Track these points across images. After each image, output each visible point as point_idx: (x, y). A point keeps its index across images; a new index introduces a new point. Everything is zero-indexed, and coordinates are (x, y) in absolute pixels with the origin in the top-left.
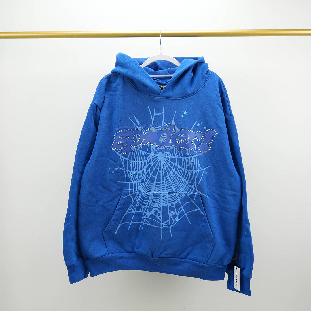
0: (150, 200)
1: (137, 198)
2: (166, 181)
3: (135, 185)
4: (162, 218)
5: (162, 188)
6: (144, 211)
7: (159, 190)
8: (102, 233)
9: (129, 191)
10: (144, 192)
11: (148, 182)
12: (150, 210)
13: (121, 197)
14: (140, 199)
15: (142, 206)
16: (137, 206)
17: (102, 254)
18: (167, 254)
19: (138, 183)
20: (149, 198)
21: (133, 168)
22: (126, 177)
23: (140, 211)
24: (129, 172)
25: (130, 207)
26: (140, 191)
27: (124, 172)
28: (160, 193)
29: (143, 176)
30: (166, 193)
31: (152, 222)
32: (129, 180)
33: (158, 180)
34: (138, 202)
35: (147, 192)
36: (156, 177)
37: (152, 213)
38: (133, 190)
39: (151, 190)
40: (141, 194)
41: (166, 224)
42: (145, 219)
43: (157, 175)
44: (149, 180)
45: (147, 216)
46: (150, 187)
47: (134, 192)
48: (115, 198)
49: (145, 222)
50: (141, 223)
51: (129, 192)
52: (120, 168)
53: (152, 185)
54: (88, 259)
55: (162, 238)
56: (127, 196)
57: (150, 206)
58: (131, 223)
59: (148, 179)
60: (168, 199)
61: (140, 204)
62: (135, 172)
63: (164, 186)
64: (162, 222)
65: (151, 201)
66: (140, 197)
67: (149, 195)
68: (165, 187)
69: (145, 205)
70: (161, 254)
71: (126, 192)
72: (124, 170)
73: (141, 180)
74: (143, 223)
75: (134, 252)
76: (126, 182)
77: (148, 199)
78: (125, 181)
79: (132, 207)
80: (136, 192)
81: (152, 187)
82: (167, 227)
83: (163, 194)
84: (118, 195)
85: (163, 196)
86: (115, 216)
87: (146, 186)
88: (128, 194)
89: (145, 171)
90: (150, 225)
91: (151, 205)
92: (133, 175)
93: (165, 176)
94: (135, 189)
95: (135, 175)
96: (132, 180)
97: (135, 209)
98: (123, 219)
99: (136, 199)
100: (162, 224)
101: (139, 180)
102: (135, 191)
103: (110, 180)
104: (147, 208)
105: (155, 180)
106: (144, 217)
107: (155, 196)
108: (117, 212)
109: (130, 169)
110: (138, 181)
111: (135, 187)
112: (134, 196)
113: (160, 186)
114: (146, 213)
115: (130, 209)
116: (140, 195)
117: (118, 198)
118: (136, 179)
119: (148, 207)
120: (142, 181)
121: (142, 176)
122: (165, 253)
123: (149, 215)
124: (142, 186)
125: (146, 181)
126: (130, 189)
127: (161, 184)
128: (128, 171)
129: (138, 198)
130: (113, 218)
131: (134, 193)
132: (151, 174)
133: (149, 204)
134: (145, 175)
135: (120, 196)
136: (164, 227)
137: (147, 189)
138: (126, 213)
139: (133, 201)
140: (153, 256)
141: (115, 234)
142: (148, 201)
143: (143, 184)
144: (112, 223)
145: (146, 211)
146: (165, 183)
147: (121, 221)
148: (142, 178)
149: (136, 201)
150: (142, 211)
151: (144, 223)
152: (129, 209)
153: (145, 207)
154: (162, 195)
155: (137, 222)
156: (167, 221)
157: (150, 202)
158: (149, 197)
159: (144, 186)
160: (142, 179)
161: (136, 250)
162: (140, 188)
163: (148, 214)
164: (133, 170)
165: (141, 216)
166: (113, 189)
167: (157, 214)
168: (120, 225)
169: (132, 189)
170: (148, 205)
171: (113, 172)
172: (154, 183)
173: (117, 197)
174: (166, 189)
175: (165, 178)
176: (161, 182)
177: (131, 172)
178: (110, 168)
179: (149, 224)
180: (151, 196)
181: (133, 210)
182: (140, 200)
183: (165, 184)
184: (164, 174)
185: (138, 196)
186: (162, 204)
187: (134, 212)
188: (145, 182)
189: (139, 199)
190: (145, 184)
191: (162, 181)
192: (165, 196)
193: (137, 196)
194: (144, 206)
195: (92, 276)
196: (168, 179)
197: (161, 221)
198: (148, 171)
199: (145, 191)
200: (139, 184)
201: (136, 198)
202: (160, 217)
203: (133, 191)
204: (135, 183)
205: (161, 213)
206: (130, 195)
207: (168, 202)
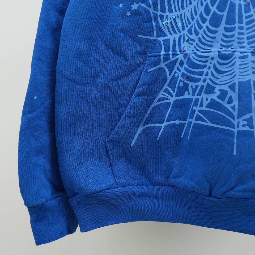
0: (209, 68)
1: (178, 69)
2: (247, 23)
3: (174, 41)
4: (237, 107)
5: (238, 38)
6: (193, 95)
7: (230, 44)
8: (105, 143)
9: (160, 55)
10: (195, 51)
11: (204, 27)
12: (210, 90)
13: (145, 68)
14: (186, 69)
15: (191, 84)
16: (179, 86)
17: (104, 186)
18: (245, 191)
19: (180, 37)
20: (208, 64)
21: (170, 5)
22: (155, 28)
23: (186, 96)
24: (162, 17)
25: (162, 92)
26: (185, 53)
27: (152, 15)
28: (235, 52)
29: (193, 19)
30: (246, 50)
31: (213, 118)
32: (161, 33)
33: (230, 20)
34: (180, 78)
35: (202, 50)
36: (225, 14)
37: (214, 97)
38: (171, 52)
39: (212, 46)
40: (189, 59)
41: (246, 123)
42: (197, 113)
43: (227, 8)
44: (207, 23)
45: (201, 105)
46: (211, 38)
47: (171, 56)
48: (132, 71)
49: (196, 120)
50: (186, 122)
51: (162, 57)
52: (143, 5)
53: (216, 32)
54: (75, 194)
55: (235, 153)
56: (158, 67)
57: (208, 81)
58: (163, 125)
59: (204, 21)
60: (251, 65)
61: (186, 81)
62: (174, 15)
63: (243, 34)
64: (236, 117)
65: (212, 69)
66: (185, 65)
67: (208, 57)
68: (245, 36)
69: (199, 80)
70: (232, 189)
71: (154, 58)
72: (152, 11)
73: (187, 29)
74: (190, 123)
75: (169, 186)
76: (154, 38)
77: (205, 66)
78: (152, 36)
79: (166, 91)
80: (177, 57)
81: (214, 38)
82: (247, 129)
83: (241, 53)
84: (139, 65)
85: (241, 58)
86: (131, 108)
87: (201, 38)
88: (159, 63)
89: (199, 5)
90: (209, 124)
91: (212, 78)
92: (169, 21)
93: (246, 12)
94: (174, 50)
95: (175, 20)
96: (167, 33)
97: (174, 94)
98: (147, 116)
99: (176, 73)
100: (235, 123)
101: (184, 29)
102: (174, 55)
103: (121, 31)
104: (202, 87)
105: (224, 21)
106: (194, 108)
107: (222, 57)
108: (135, 100)
109: (163, 10)
110: (180, 32)
111: (174, 46)
112: (171, 66)
113: (233, 36)
114: (200, 98)
115: (162, 95)
116: (185, 61)
117: (139, 70)
118: (176, 28)
119: (205, 84)
120: (190, 32)
121: (190, 19)
122: (241, 187)
123: (205, 103)
124: (192, 40)
125: (200, 27)
126: (163, 52)
127: (237, 30)
128: (159, 13)
129: (180, 68)
130: (126, 111)
131: (172, 59)
132: (214, 9)
133: (207, 78)
134: (198, 14)
135: (141, 68)
136: (241, 128)
137: (204, 44)
138: (154, 104)
139: (169, 78)
140: (213, 194)
141: (132, 145)
142: (206, 70)
143: (193, 36)
144: (125, 122)
145: (199, 95)
146: (245, 29)
147: (144, 121)
148: (190, 23)
149: (176, 75)
150: (190, 96)
151: (193, 121)
152: (160, 96)
153: (197, 86)
154: (237, 54)
155: (177, 122)
156: (247, 116)
157: (210, 74)
158: (207, 61)
159: (196, 39)
160: (189, 26)
161: (172, 181)
162: (185, 46)
163: (204, 99)
164: (171, 11)
165: (188, 108)
166: (128, 51)
167: (227, 100)
168: (140, 129)
169: (167, 50)
170: (205, 81)
171: (129, 14)
172: (221, 30)
173: (136, 69)
174: (246, 41)
175: (247, 17)
176: (237, 25)
177: (165, 15)
178: (121, 5)
179: (206, 121)
180: (213, 58)
181: (169, 97)
182: (186, 73)
183: (244, 31)
184: (243, 6)
185: (182, 63)
186: (237, 77)
187: (172, 100)
188: (198, 30)
189: (183, 70)
190: (197, 33)
191: (239, 22)
192: (246, 57)
193: (177, 65)
194: (194, 84)
195: (83, 230)
196: (251, 18)
197: (236, 114)
198: (205, 3)
199: (197, 50)
200: (184, 39)
201: (175, 70)
202: (232, 105)
203: (169, 55)
204: (175, 38)
205: (235, 96)
206: (162, 65)
207: (250, 72)
